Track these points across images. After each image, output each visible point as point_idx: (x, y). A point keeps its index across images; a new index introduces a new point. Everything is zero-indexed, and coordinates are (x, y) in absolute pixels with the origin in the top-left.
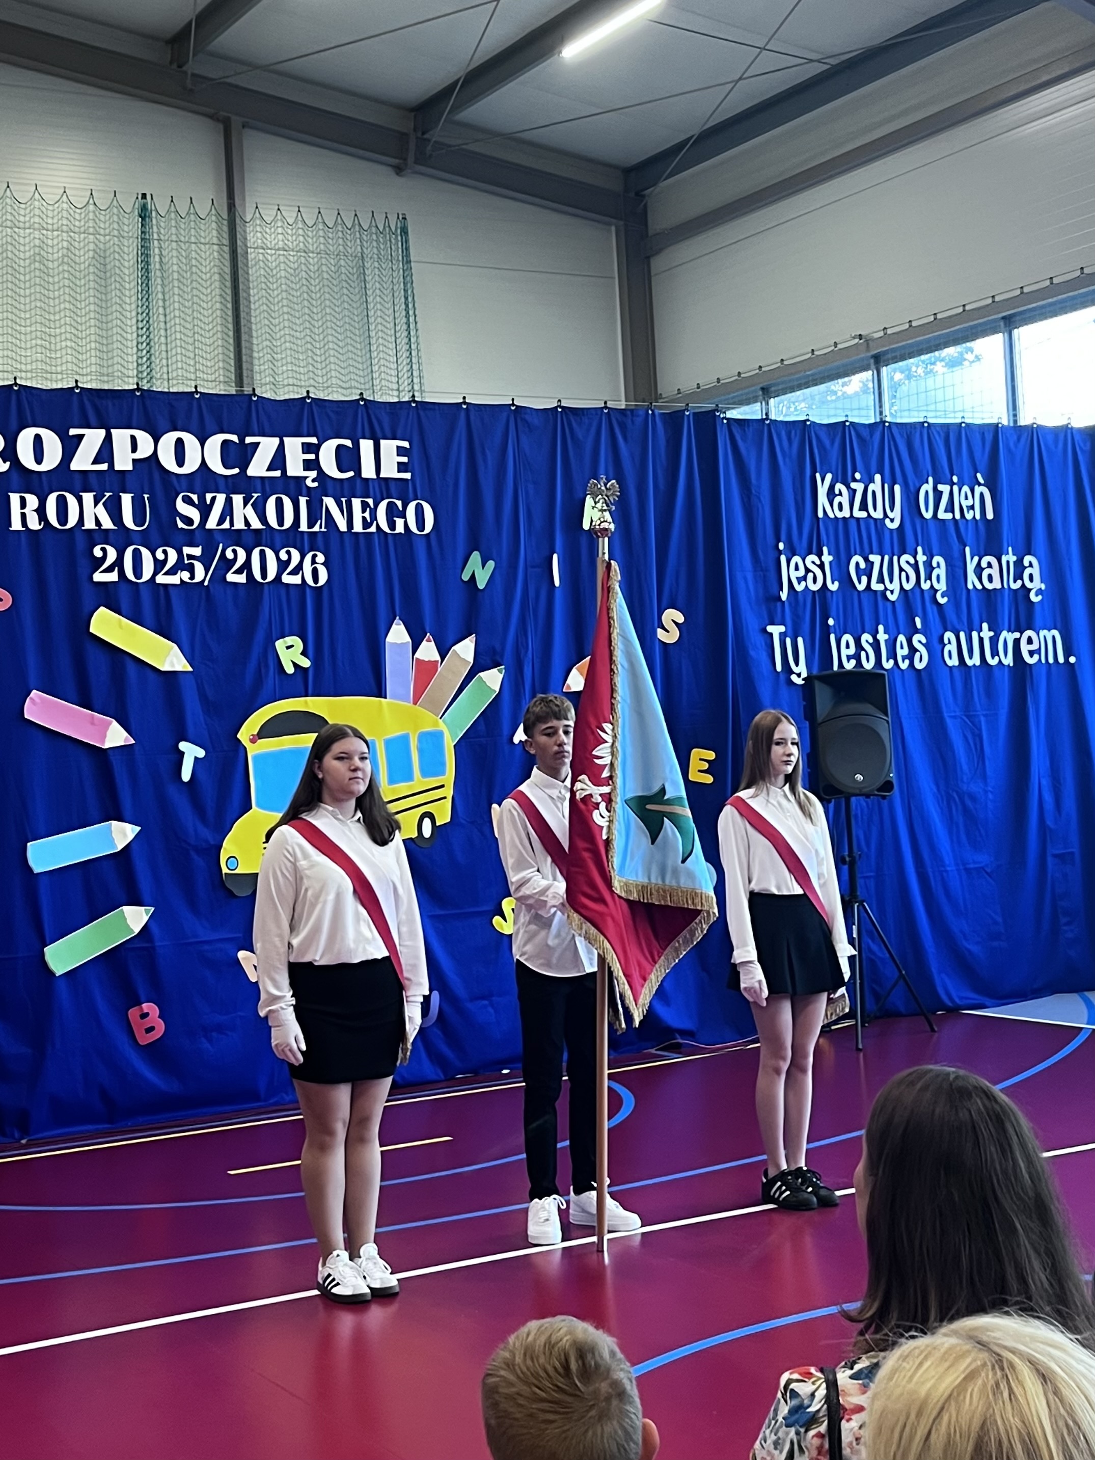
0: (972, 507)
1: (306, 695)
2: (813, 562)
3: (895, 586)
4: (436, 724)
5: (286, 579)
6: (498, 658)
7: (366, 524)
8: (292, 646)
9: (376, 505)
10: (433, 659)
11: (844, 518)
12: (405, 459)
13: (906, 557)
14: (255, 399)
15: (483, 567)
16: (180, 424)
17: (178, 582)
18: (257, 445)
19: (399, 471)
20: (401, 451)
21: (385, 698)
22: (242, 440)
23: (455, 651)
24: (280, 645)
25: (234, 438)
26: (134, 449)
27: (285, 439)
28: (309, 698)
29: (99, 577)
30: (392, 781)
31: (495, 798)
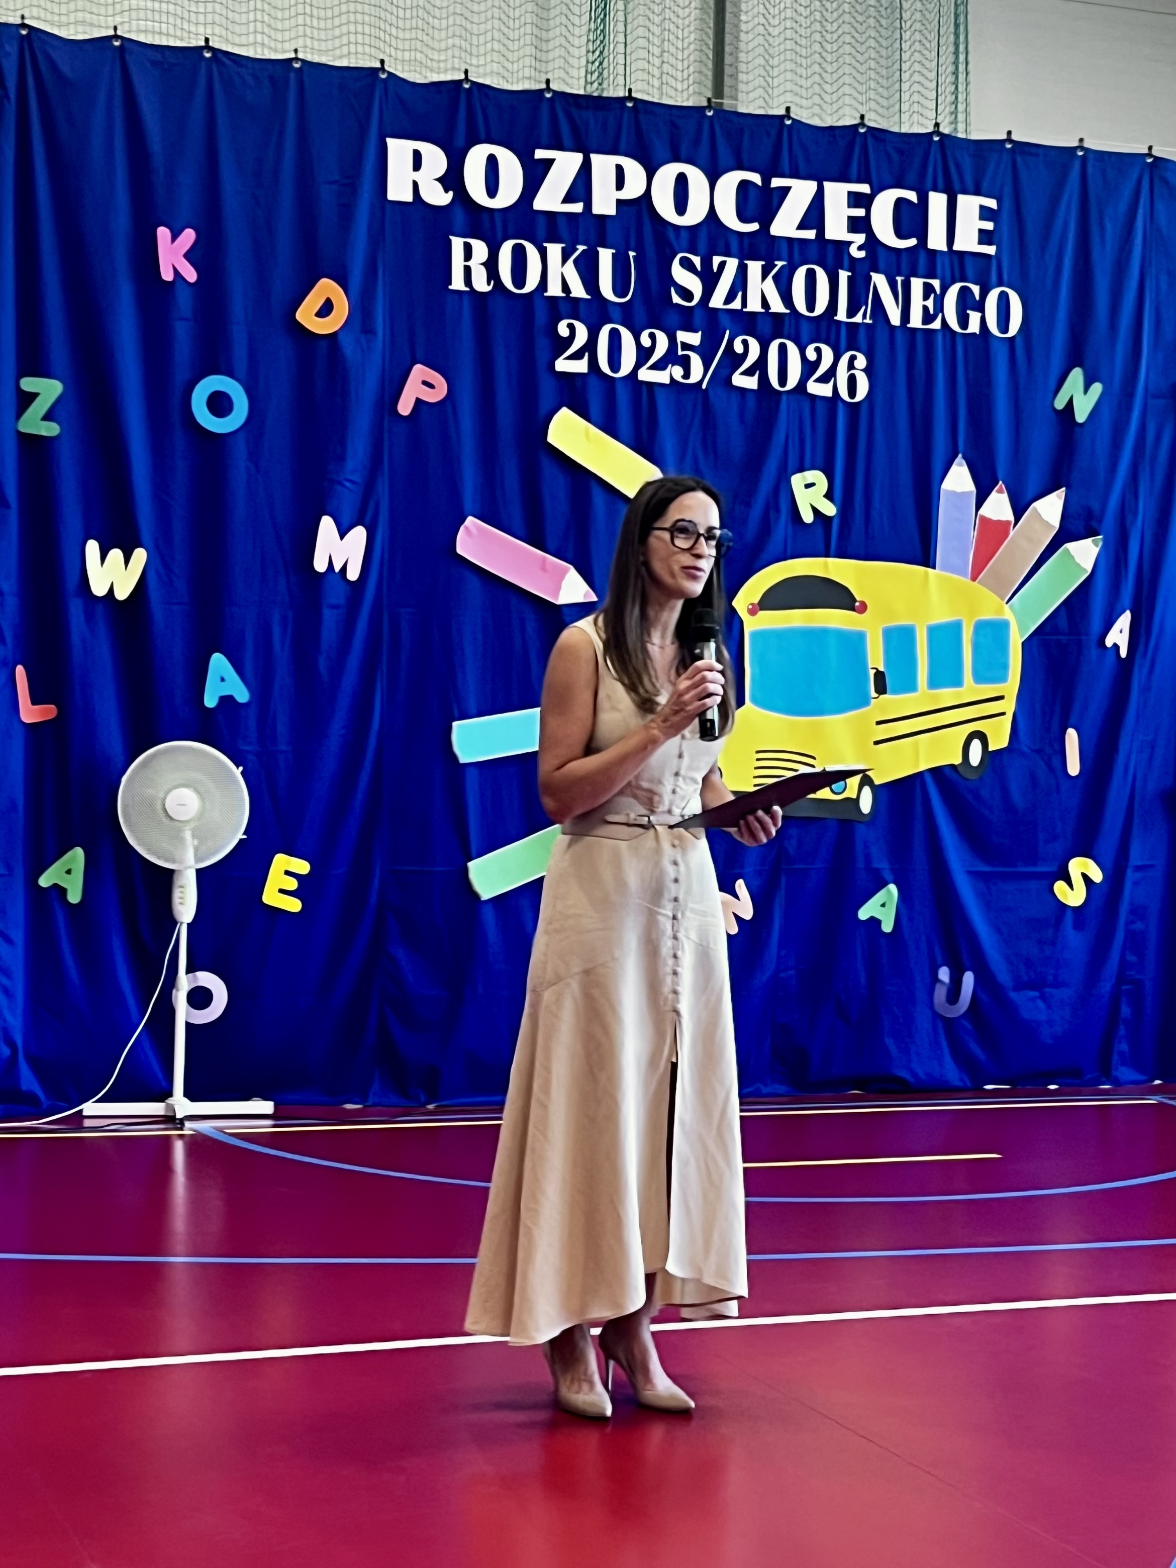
1: (827, 555)
4: (1000, 611)
5: (814, 388)
6: (1094, 524)
7: (928, 317)
8: (812, 485)
9: (944, 289)
10: (1003, 518)
12: (989, 226)
14: (788, 122)
15: (1086, 390)
16: (684, 152)
17: (667, 381)
18: (787, 190)
19: (981, 242)
20: (985, 213)
21: (934, 567)
22: (766, 181)
23: (1035, 509)
24: (797, 481)
25: (756, 178)
26: (620, 185)
27: (827, 185)
28: (830, 560)
29: (562, 365)
30: (933, 683)
31: (1073, 719)
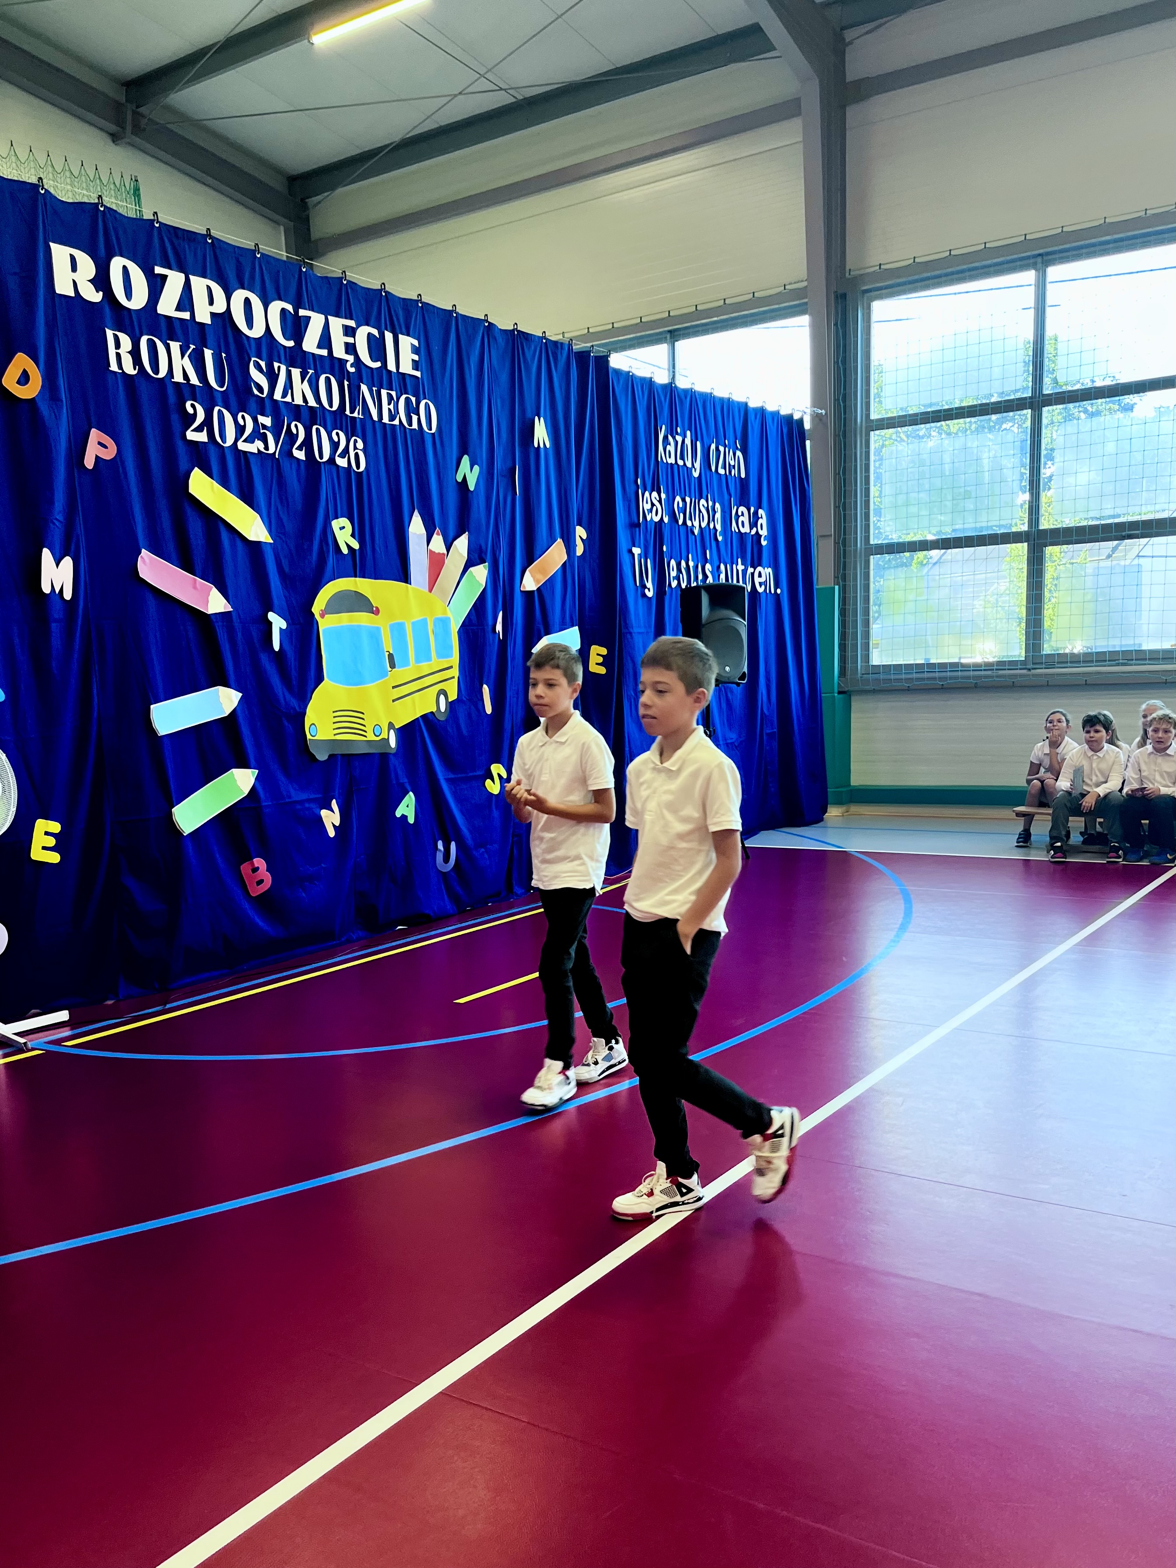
0: (734, 467)
1: (356, 576)
2: (655, 498)
3: (696, 524)
4: (445, 612)
5: (338, 461)
6: (483, 556)
7: (392, 418)
8: (344, 527)
9: (398, 399)
10: (441, 552)
11: (671, 464)
12: (416, 358)
13: (703, 502)
14: (304, 271)
15: (471, 470)
16: (246, 282)
17: (256, 451)
18: (308, 319)
19: (412, 368)
20: (415, 350)
21: (410, 584)
22: (296, 311)
23: (455, 546)
24: (336, 524)
25: (289, 308)
26: (211, 302)
27: (329, 317)
28: (358, 579)
29: (191, 435)
30: (418, 661)
31: (485, 679)
